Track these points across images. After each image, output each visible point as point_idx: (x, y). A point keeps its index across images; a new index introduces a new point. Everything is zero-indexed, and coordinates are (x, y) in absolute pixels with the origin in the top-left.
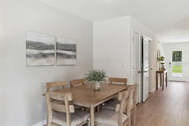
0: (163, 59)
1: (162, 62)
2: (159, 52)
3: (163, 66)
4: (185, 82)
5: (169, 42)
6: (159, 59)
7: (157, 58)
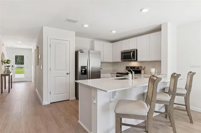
0: (9, 62)
1: (7, 65)
2: (3, 55)
3: (8, 69)
4: (27, 81)
5: (12, 47)
6: (4, 63)
7: (2, 61)
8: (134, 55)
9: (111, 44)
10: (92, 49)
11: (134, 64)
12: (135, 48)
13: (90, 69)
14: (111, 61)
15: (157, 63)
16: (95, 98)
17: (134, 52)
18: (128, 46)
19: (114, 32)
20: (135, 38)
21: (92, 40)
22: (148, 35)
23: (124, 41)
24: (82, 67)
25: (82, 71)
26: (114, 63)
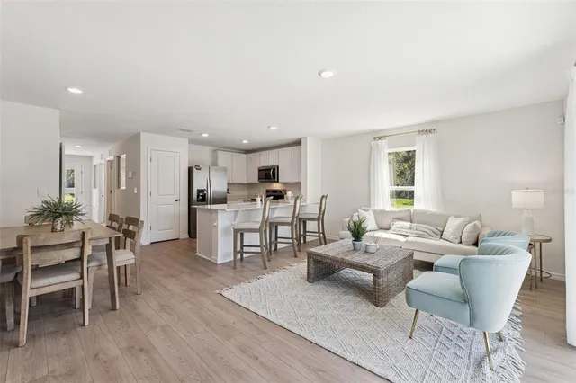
8: (274, 173)
9: (245, 155)
10: (215, 164)
11: (276, 186)
12: (276, 164)
13: (210, 194)
14: (245, 182)
15: (297, 185)
16: (216, 220)
17: (274, 169)
18: (267, 160)
19: (245, 142)
20: (276, 151)
21: (214, 148)
22: (290, 148)
23: (263, 153)
24: (199, 191)
25: (198, 196)
26: (250, 185)
